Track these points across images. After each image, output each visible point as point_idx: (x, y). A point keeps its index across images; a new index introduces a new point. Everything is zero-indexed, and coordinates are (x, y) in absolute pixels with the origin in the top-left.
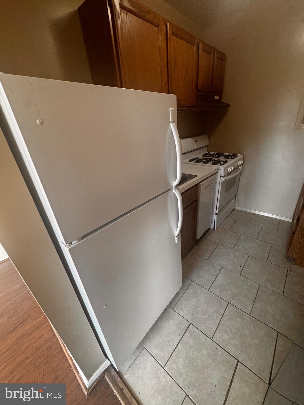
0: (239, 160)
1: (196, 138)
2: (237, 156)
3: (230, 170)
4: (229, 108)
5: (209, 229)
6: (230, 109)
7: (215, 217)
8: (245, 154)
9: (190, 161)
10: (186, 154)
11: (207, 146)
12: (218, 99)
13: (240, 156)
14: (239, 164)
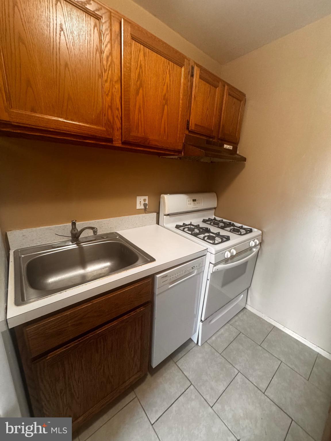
0: (253, 239)
1: (195, 196)
2: (251, 231)
3: (228, 255)
4: (245, 162)
5: (190, 340)
6: (247, 163)
7: (200, 325)
8: (265, 230)
9: (178, 227)
10: (171, 216)
11: (215, 208)
12: (231, 149)
13: (256, 232)
14: (251, 245)
